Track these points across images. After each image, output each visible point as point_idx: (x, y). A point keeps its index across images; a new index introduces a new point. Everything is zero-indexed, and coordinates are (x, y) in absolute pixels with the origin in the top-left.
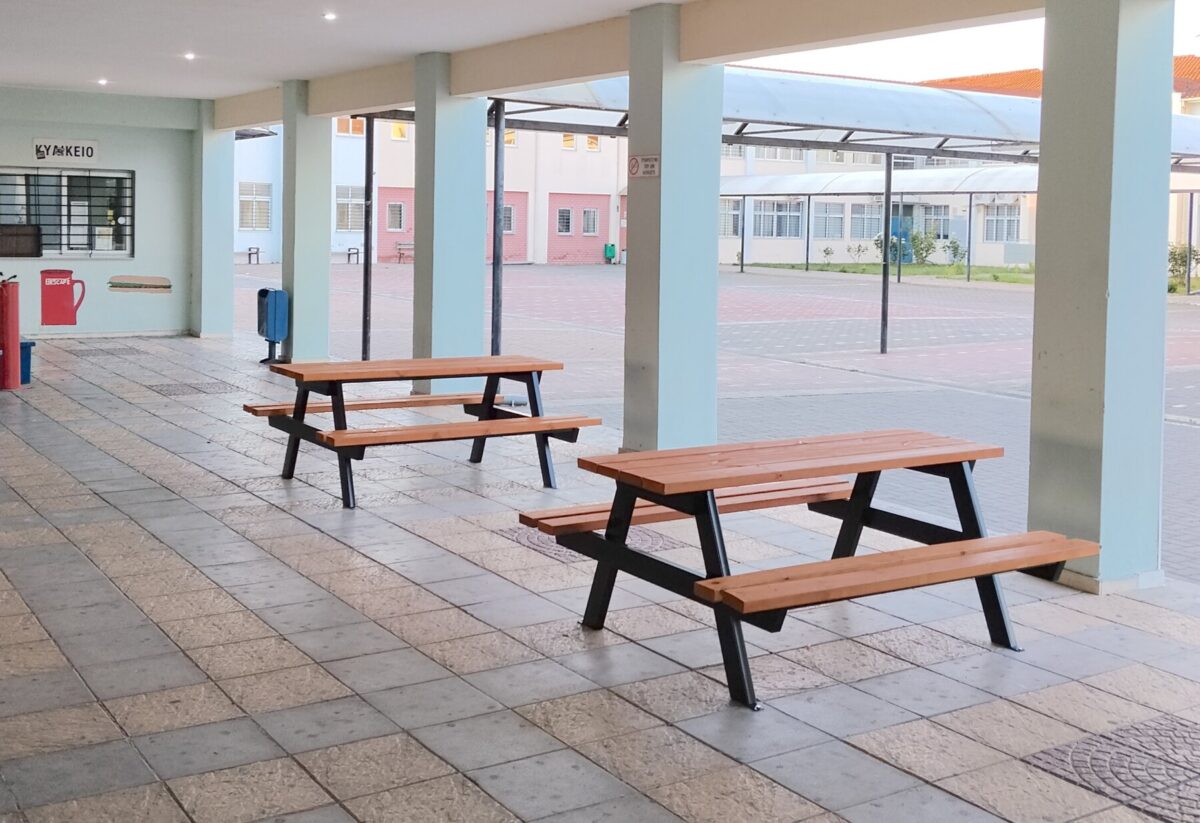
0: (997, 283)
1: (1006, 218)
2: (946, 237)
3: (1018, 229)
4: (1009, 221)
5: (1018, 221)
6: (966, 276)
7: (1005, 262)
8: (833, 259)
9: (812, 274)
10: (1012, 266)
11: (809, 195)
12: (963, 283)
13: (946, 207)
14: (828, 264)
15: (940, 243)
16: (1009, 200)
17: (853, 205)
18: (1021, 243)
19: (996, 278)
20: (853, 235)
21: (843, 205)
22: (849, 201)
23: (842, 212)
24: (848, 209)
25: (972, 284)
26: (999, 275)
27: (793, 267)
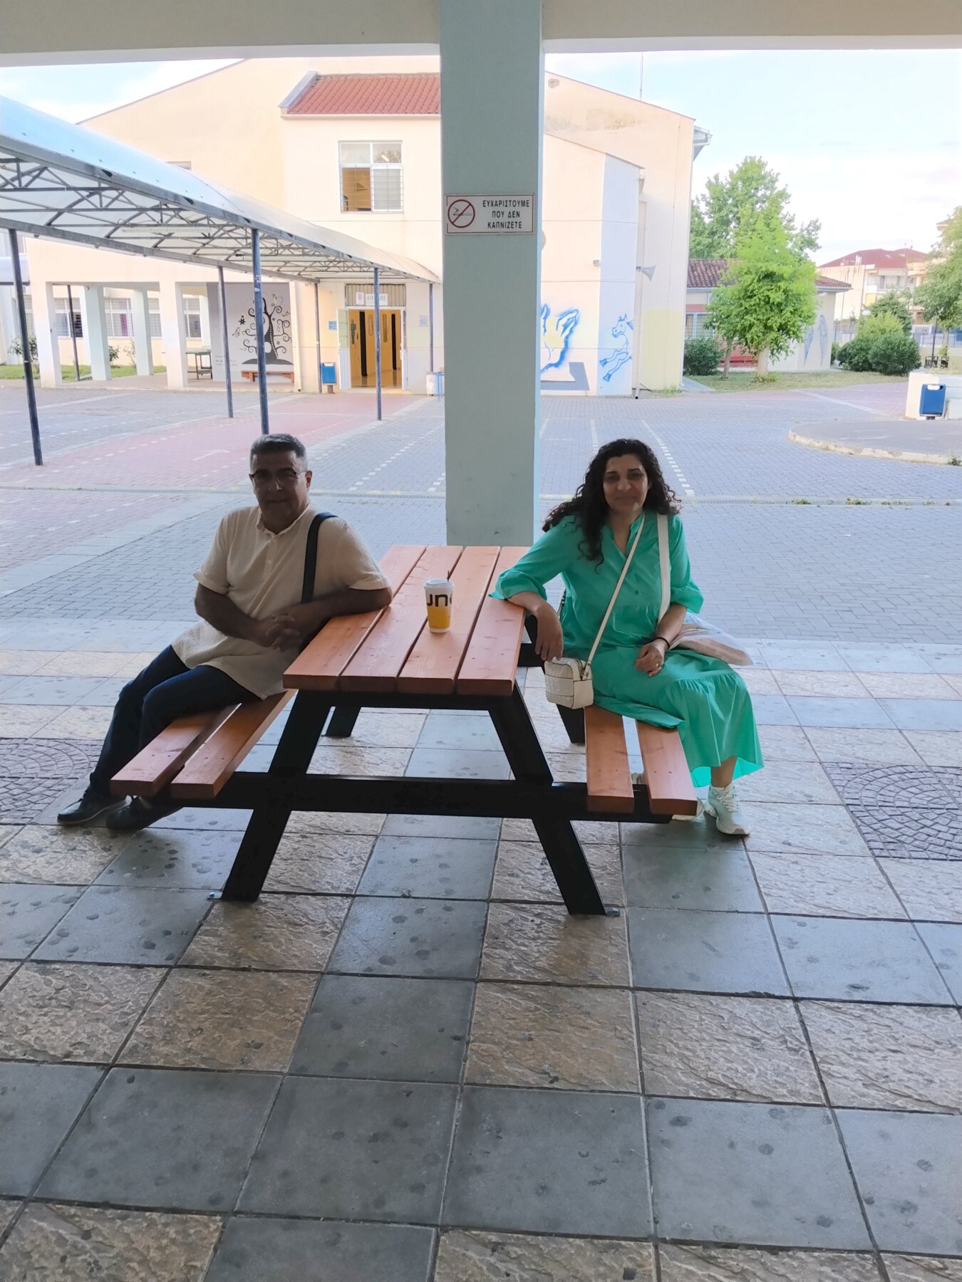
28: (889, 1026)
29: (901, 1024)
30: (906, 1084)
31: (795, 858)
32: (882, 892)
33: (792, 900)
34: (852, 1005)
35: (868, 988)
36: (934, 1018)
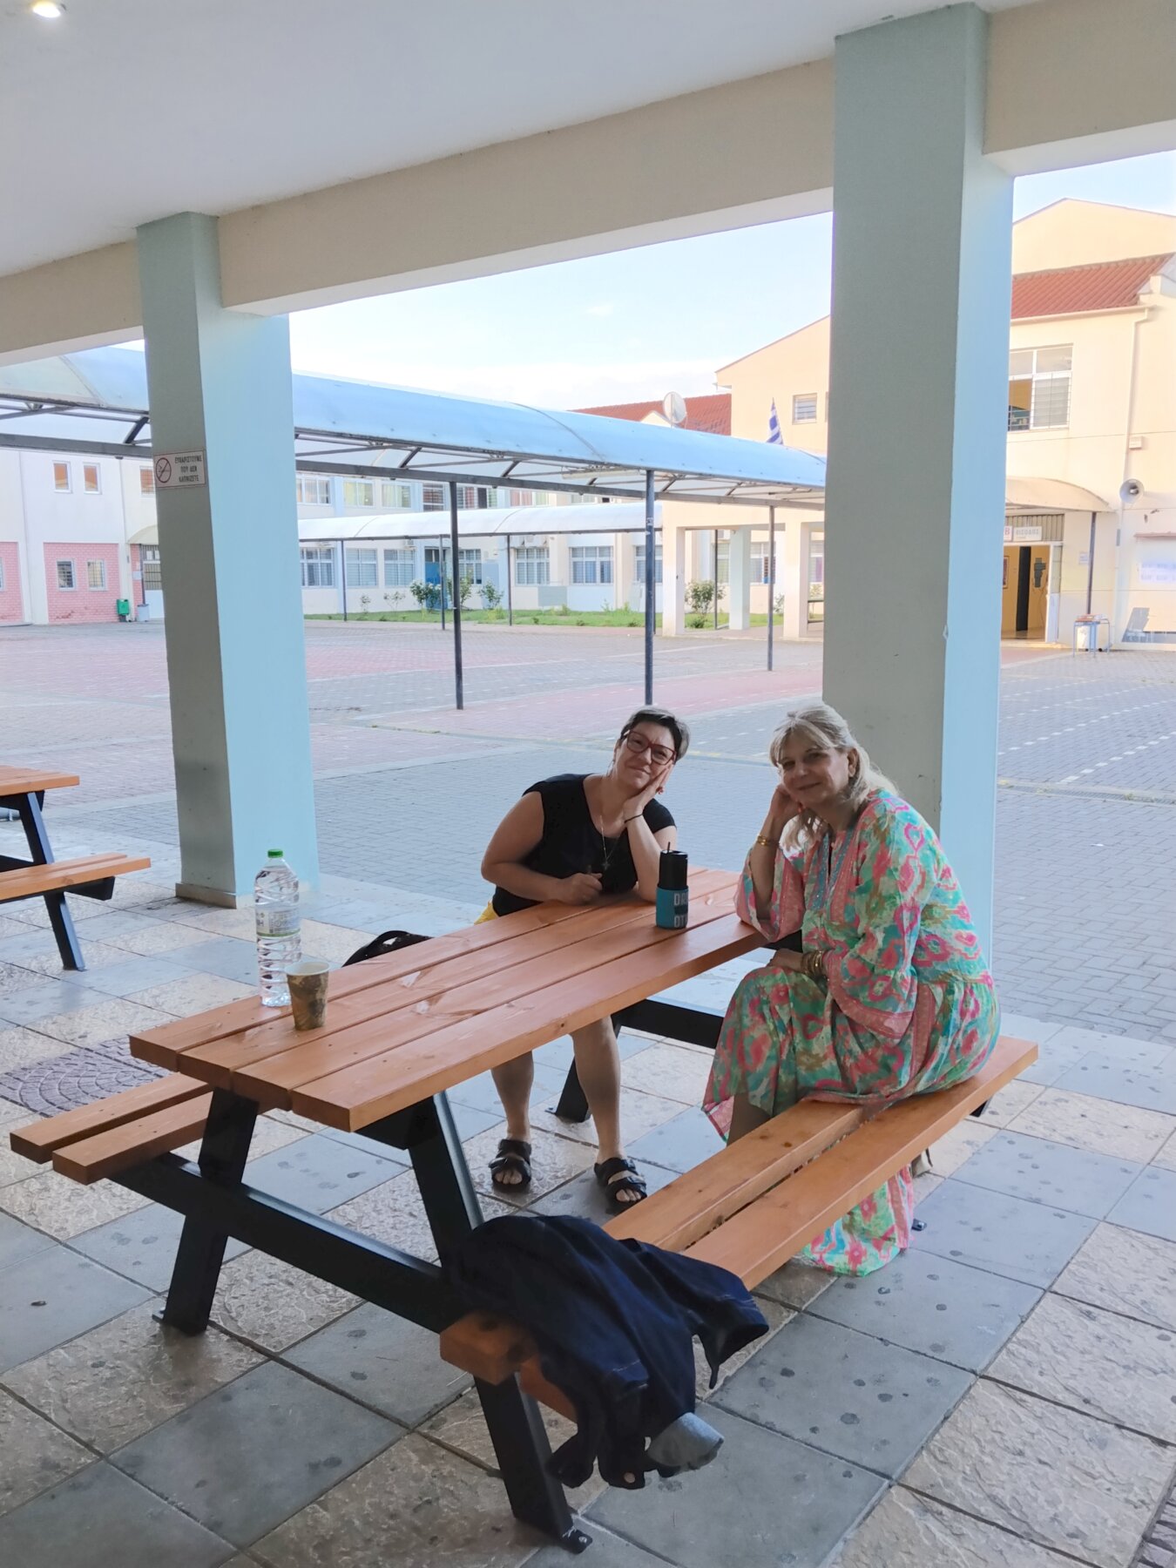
0: (536, 626)
1: (536, 561)
2: (479, 581)
3: (548, 571)
4: (539, 564)
5: (548, 564)
6: (507, 620)
7: (540, 605)
8: (371, 609)
9: (351, 624)
10: (547, 608)
11: (342, 540)
12: (506, 628)
13: (478, 551)
14: (366, 613)
15: (475, 588)
16: (537, 541)
17: (386, 551)
18: (551, 585)
19: (536, 622)
20: (388, 582)
21: (375, 551)
22: (381, 546)
23: (375, 558)
24: (381, 556)
25: (514, 628)
26: (538, 617)
27: (330, 617)
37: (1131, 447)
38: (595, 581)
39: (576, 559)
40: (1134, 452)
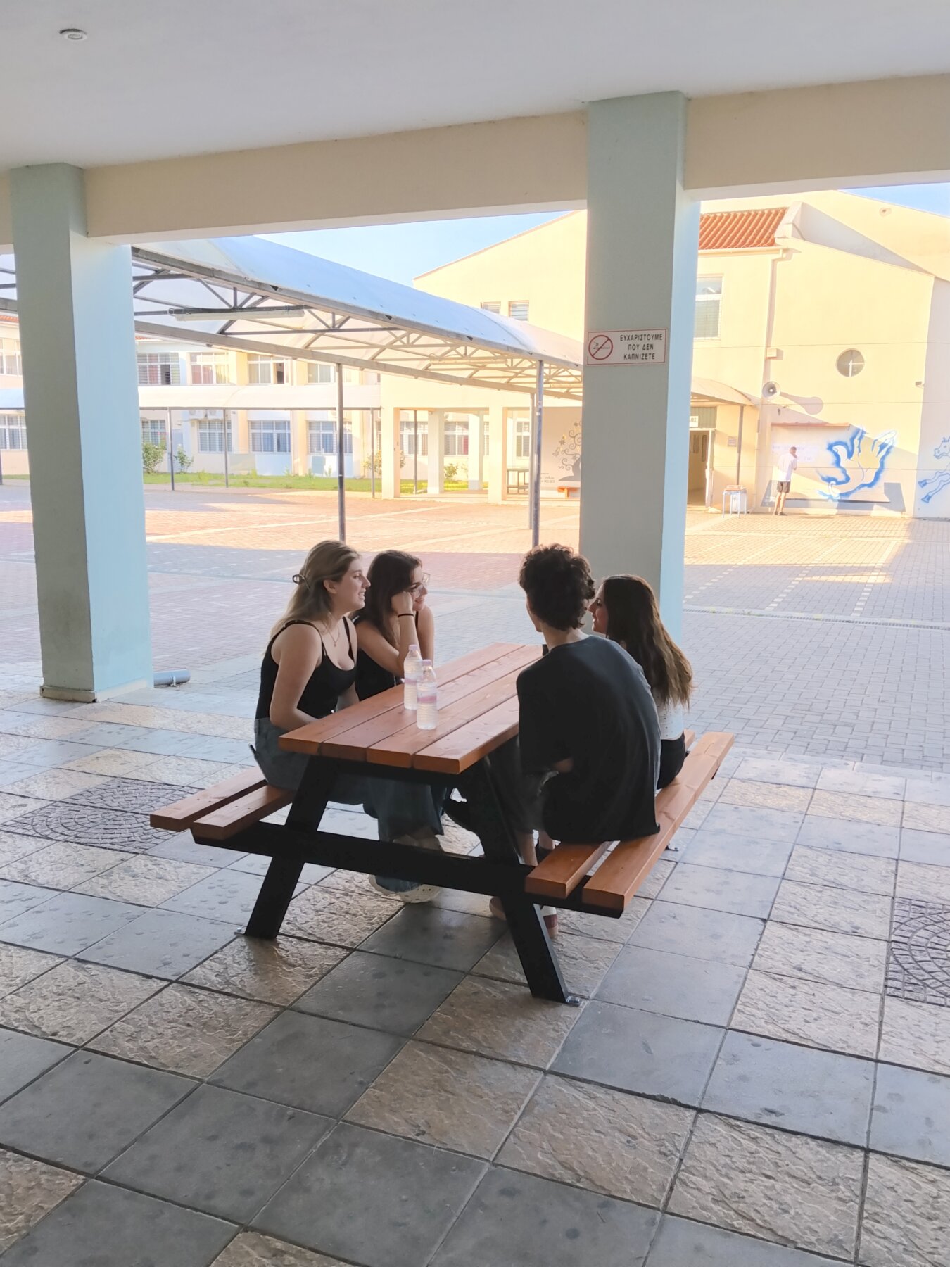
0: (248, 488)
4: (220, 435)
13: (162, 421)
26: (247, 481)
28: (778, 1153)
29: (794, 1153)
30: (757, 1208)
31: (796, 983)
32: (867, 1028)
33: (763, 1020)
34: (753, 1127)
35: (782, 1114)
36: (833, 1155)
37: (768, 356)
38: (272, 450)
39: (254, 431)
40: (772, 361)
